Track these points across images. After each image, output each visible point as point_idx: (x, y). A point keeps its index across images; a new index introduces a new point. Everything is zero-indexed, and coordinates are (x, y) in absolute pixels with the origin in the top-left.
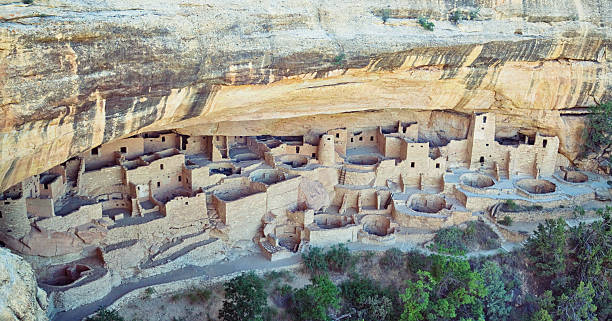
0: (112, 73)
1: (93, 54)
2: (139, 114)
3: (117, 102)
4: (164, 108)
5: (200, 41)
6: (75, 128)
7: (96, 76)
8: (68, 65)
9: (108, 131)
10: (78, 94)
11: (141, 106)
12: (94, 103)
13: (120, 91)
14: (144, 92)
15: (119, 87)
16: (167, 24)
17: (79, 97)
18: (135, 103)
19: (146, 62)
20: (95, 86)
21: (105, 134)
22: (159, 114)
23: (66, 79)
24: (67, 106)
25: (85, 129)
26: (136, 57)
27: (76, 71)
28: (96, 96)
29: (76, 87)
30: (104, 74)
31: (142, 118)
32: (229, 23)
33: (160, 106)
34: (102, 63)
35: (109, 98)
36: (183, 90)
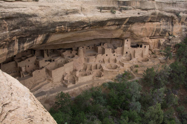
0: (20, 30)
1: (13, 24)
2: (28, 44)
3: (22, 40)
4: (36, 41)
5: (47, 18)
6: (8, 49)
7: (14, 31)
8: (5, 28)
9: (19, 50)
10: (9, 37)
11: (30, 41)
12: (14, 41)
13: (23, 36)
14: (30, 36)
15: (22, 34)
16: (36, 13)
17: (10, 39)
18: (27, 40)
19: (31, 26)
20: (14, 35)
21: (18, 51)
22: (35, 43)
23: (5, 33)
24: (6, 41)
25: (12, 49)
26: (27, 24)
27: (8, 29)
28: (15, 38)
29: (8, 35)
30: (17, 30)
31: (30, 45)
32: (56, 12)
33: (35, 40)
34: (16, 26)
35: (19, 39)
36: (42, 35)
